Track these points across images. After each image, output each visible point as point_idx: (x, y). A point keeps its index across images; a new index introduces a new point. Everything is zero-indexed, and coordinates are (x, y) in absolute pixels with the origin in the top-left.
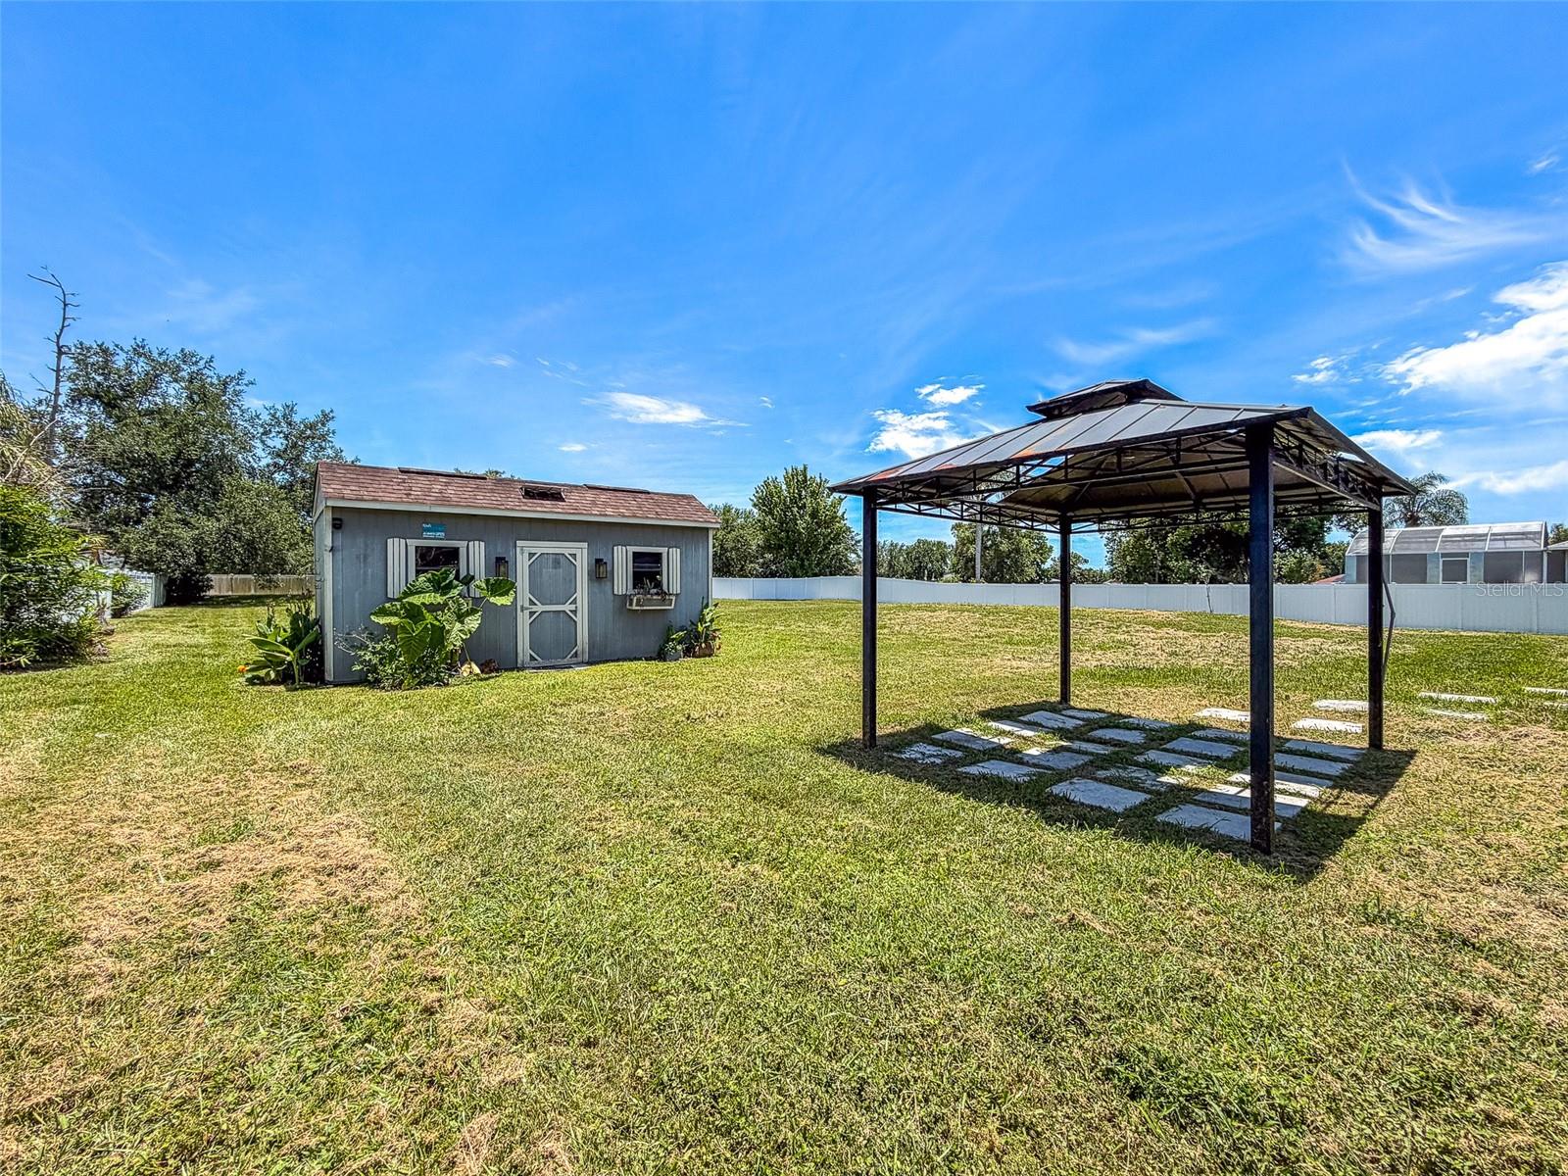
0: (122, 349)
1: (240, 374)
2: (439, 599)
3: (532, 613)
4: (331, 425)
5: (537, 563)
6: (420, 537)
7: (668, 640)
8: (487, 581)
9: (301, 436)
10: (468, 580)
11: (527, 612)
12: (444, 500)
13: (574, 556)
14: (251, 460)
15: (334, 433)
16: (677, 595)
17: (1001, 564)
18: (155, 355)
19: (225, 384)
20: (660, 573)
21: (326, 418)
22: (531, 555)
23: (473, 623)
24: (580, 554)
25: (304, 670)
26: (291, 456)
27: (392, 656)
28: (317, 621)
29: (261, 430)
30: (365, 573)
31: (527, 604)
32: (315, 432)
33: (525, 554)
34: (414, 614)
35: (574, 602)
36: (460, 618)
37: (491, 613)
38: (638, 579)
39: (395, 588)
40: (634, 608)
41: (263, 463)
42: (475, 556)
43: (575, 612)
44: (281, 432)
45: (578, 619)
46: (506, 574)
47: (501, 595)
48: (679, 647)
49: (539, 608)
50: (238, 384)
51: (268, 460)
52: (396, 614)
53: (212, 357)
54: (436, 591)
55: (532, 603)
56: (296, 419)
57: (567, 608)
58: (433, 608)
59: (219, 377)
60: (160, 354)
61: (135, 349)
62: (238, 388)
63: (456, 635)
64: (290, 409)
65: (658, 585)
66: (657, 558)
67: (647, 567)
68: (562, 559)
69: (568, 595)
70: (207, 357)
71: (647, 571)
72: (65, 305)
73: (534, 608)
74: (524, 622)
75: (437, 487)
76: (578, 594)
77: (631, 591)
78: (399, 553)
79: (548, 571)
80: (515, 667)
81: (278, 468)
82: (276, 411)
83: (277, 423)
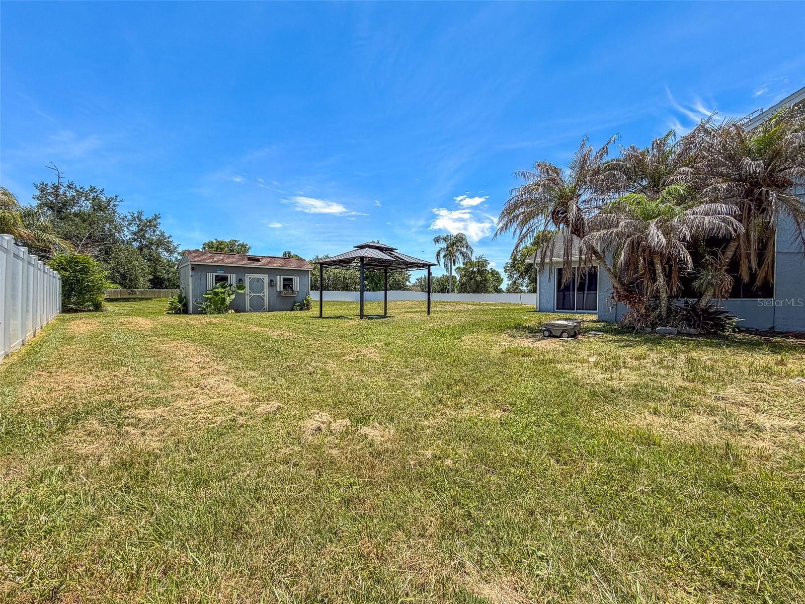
0: (63, 186)
1: (116, 197)
2: (223, 290)
3: (250, 296)
4: (158, 221)
5: (252, 281)
6: (216, 273)
7: (294, 305)
8: (237, 286)
9: (145, 225)
10: (231, 285)
11: (249, 296)
12: (224, 262)
13: (264, 279)
14: (122, 236)
15: (159, 224)
16: (298, 292)
17: (478, 286)
18: (78, 188)
19: (109, 201)
20: (292, 285)
21: (157, 217)
22: (250, 278)
23: (233, 297)
24: (266, 278)
25: (183, 310)
26: (140, 234)
27: (210, 306)
28: (185, 297)
29: (127, 223)
30: (201, 283)
31: (248, 293)
32: (151, 224)
33: (248, 278)
34: (216, 294)
35: (264, 293)
36: (229, 295)
37: (238, 294)
38: (285, 286)
39: (209, 287)
40: (283, 295)
41: (128, 238)
42: (233, 278)
43: (264, 296)
44: (136, 224)
45: (265, 298)
46: (242, 284)
47: (241, 290)
48: (298, 308)
49: (253, 294)
50: (115, 201)
51: (129, 236)
52: (210, 294)
53: (103, 189)
54: (222, 288)
55: (250, 293)
56: (143, 218)
57: (261, 295)
58: (222, 293)
59: (106, 198)
60: (81, 188)
61: (68, 186)
62: (115, 203)
63: (228, 300)
64: (140, 214)
65: (291, 288)
66: (291, 280)
67: (287, 283)
68: (260, 280)
69: (262, 290)
70: (100, 190)
71: (288, 284)
72: (59, 177)
73: (251, 294)
74: (248, 298)
75: (221, 258)
76: (265, 290)
77: (282, 290)
78: (210, 277)
79: (255, 283)
80: (245, 311)
81: (135, 240)
82: (134, 214)
83: (134, 220)
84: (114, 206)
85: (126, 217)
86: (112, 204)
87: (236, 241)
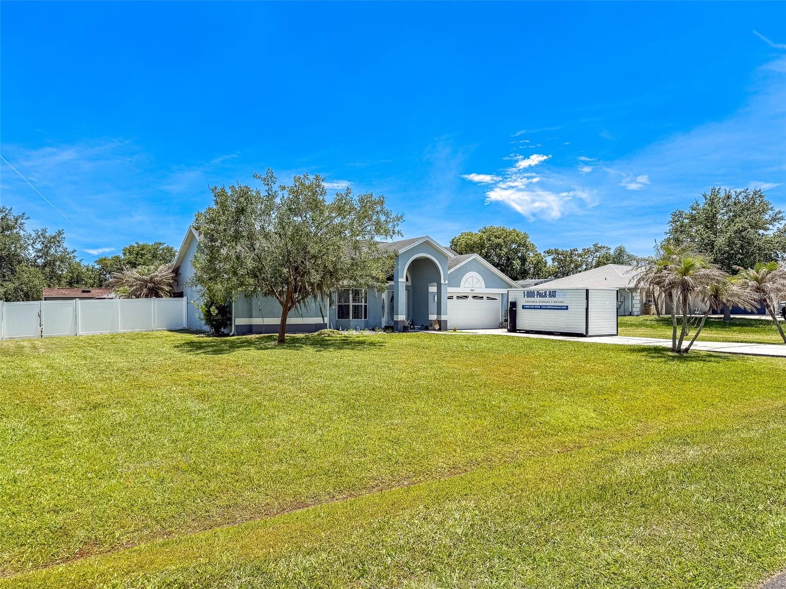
1: (23, 214)
4: (62, 236)
9: (49, 242)
14: (27, 255)
15: (63, 239)
21: (60, 233)
26: (45, 251)
41: (32, 256)
44: (41, 241)
50: (22, 219)
51: (35, 254)
53: (12, 208)
56: (47, 235)
59: (14, 217)
62: (23, 221)
64: (44, 231)
70: (9, 209)
81: (39, 257)
82: (38, 231)
83: (39, 237)
84: (21, 224)
85: (30, 235)
86: (19, 222)
87: (160, 244)
